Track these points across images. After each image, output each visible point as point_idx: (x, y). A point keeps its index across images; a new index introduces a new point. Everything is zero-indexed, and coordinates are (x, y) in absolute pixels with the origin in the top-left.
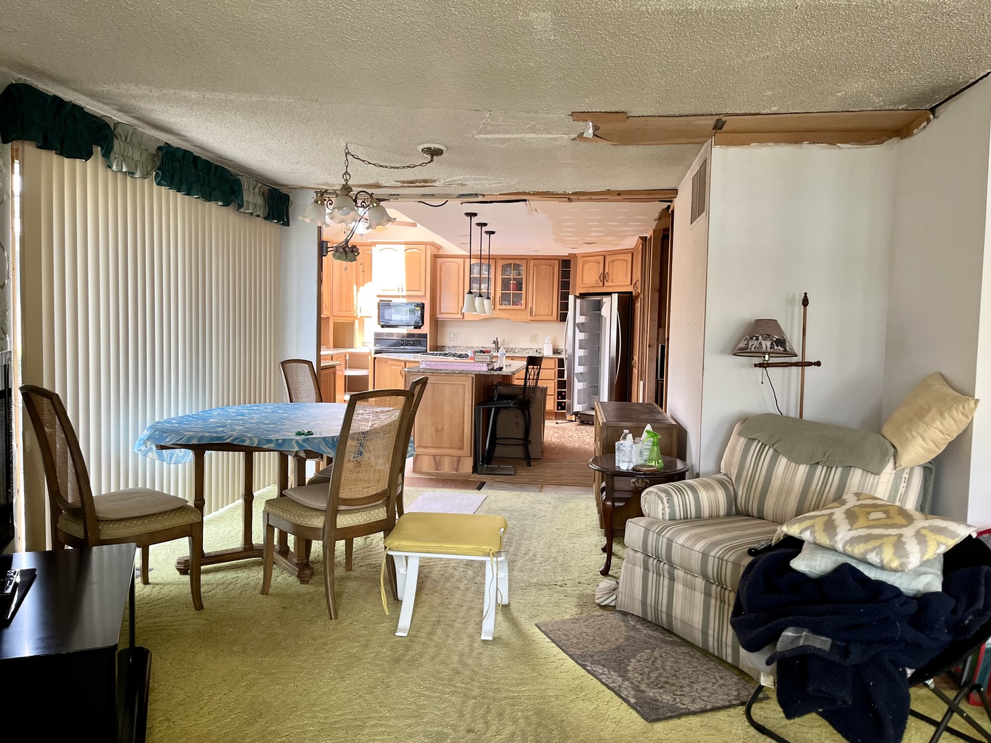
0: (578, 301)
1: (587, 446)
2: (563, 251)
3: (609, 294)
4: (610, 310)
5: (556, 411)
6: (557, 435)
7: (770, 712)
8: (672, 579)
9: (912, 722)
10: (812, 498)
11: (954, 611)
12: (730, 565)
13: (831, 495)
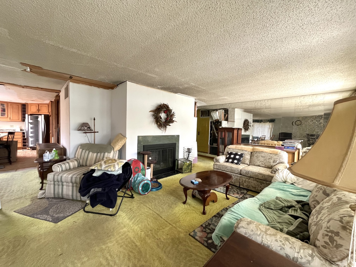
0: (29, 116)
1: (35, 156)
2: (23, 102)
3: (41, 115)
4: (41, 119)
5: (22, 147)
6: (23, 154)
7: (89, 208)
8: (63, 185)
9: (118, 198)
10: (97, 160)
11: (124, 176)
12: (78, 178)
13: (102, 158)
